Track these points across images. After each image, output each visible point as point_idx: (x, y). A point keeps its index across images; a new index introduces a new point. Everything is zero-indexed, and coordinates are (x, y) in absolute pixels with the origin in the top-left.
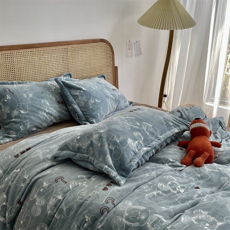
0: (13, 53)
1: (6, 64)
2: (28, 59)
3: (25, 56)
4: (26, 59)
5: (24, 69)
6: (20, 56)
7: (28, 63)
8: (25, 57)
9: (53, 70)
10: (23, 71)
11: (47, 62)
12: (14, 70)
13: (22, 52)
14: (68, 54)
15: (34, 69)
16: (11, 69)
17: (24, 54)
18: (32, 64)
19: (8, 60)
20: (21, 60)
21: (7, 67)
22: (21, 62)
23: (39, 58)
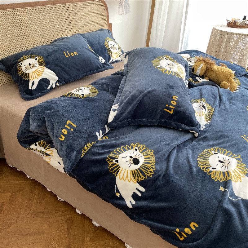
0: (19, 11)
1: (15, 21)
2: (34, 17)
3: (31, 13)
4: (32, 17)
5: (31, 27)
6: (27, 14)
7: (34, 21)
8: (31, 15)
9: (57, 28)
10: (31, 28)
11: (51, 19)
12: (23, 28)
13: (28, 10)
14: (70, 12)
15: (40, 26)
16: (19, 27)
17: (30, 12)
18: (38, 22)
19: (15, 17)
20: (28, 18)
21: (15, 25)
22: (28, 20)
23: (44, 16)
